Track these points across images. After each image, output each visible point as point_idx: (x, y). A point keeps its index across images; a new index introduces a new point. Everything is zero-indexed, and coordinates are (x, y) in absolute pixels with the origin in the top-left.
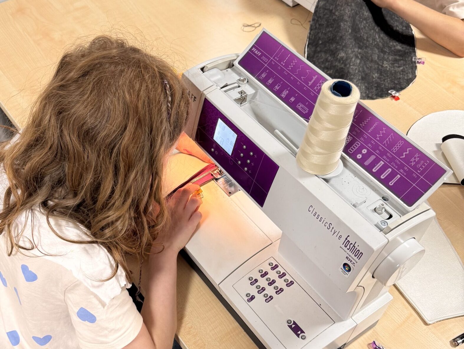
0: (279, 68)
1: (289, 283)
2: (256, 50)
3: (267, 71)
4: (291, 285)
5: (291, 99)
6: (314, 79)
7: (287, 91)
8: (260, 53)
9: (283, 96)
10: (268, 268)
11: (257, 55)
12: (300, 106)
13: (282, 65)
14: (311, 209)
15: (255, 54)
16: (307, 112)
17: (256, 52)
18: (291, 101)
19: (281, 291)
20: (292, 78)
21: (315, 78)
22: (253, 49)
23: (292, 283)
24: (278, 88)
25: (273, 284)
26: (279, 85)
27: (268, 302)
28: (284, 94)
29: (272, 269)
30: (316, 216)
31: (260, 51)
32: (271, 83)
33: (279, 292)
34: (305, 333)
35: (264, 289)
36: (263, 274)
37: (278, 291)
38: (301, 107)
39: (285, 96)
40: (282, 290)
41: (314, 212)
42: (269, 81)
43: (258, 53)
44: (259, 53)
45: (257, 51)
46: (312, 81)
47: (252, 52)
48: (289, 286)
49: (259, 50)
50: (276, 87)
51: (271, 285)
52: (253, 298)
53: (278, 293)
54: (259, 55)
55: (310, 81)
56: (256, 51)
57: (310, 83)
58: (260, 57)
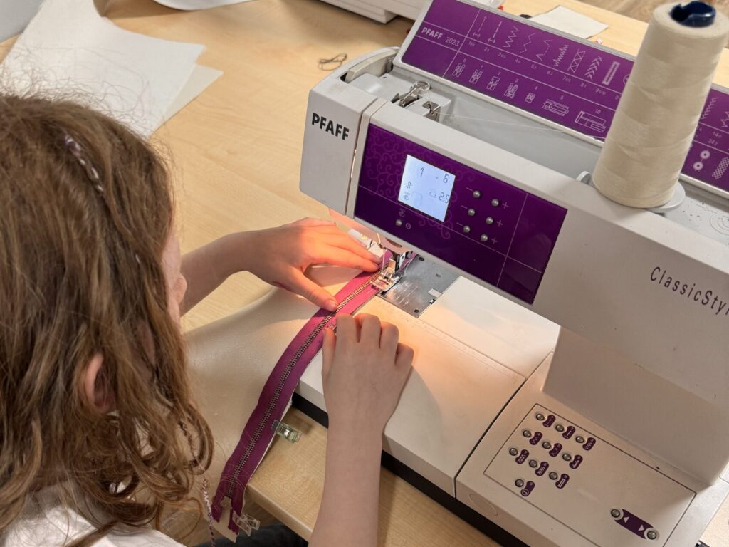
0: (486, 49)
1: (587, 443)
2: (429, 30)
3: (465, 60)
4: (592, 446)
5: (528, 98)
6: (563, 53)
7: (516, 86)
8: (441, 34)
9: (509, 95)
10: (536, 426)
11: (435, 39)
12: (550, 105)
13: (491, 43)
14: (657, 275)
15: (430, 38)
16: (566, 112)
17: (432, 34)
18: (529, 100)
19: (578, 461)
20: (516, 61)
21: (563, 51)
22: (423, 31)
23: (591, 442)
24: (495, 85)
25: (559, 451)
26: (495, 80)
27: (563, 487)
28: (511, 91)
29: (546, 426)
30: (672, 284)
31: (440, 31)
32: (478, 78)
33: (576, 465)
34: (651, 527)
35: (545, 465)
36: (534, 438)
37: (574, 463)
38: (553, 107)
39: (513, 95)
40: (579, 459)
41: (665, 279)
42: (473, 76)
43: (436, 35)
44: (438, 35)
45: (433, 32)
46: (561, 57)
47: (424, 35)
48: (590, 449)
49: (436, 30)
50: (491, 83)
51: (555, 455)
52: (530, 487)
53: (574, 466)
54: (440, 36)
55: (557, 58)
56: (430, 32)
57: (557, 62)
58: (442, 40)
